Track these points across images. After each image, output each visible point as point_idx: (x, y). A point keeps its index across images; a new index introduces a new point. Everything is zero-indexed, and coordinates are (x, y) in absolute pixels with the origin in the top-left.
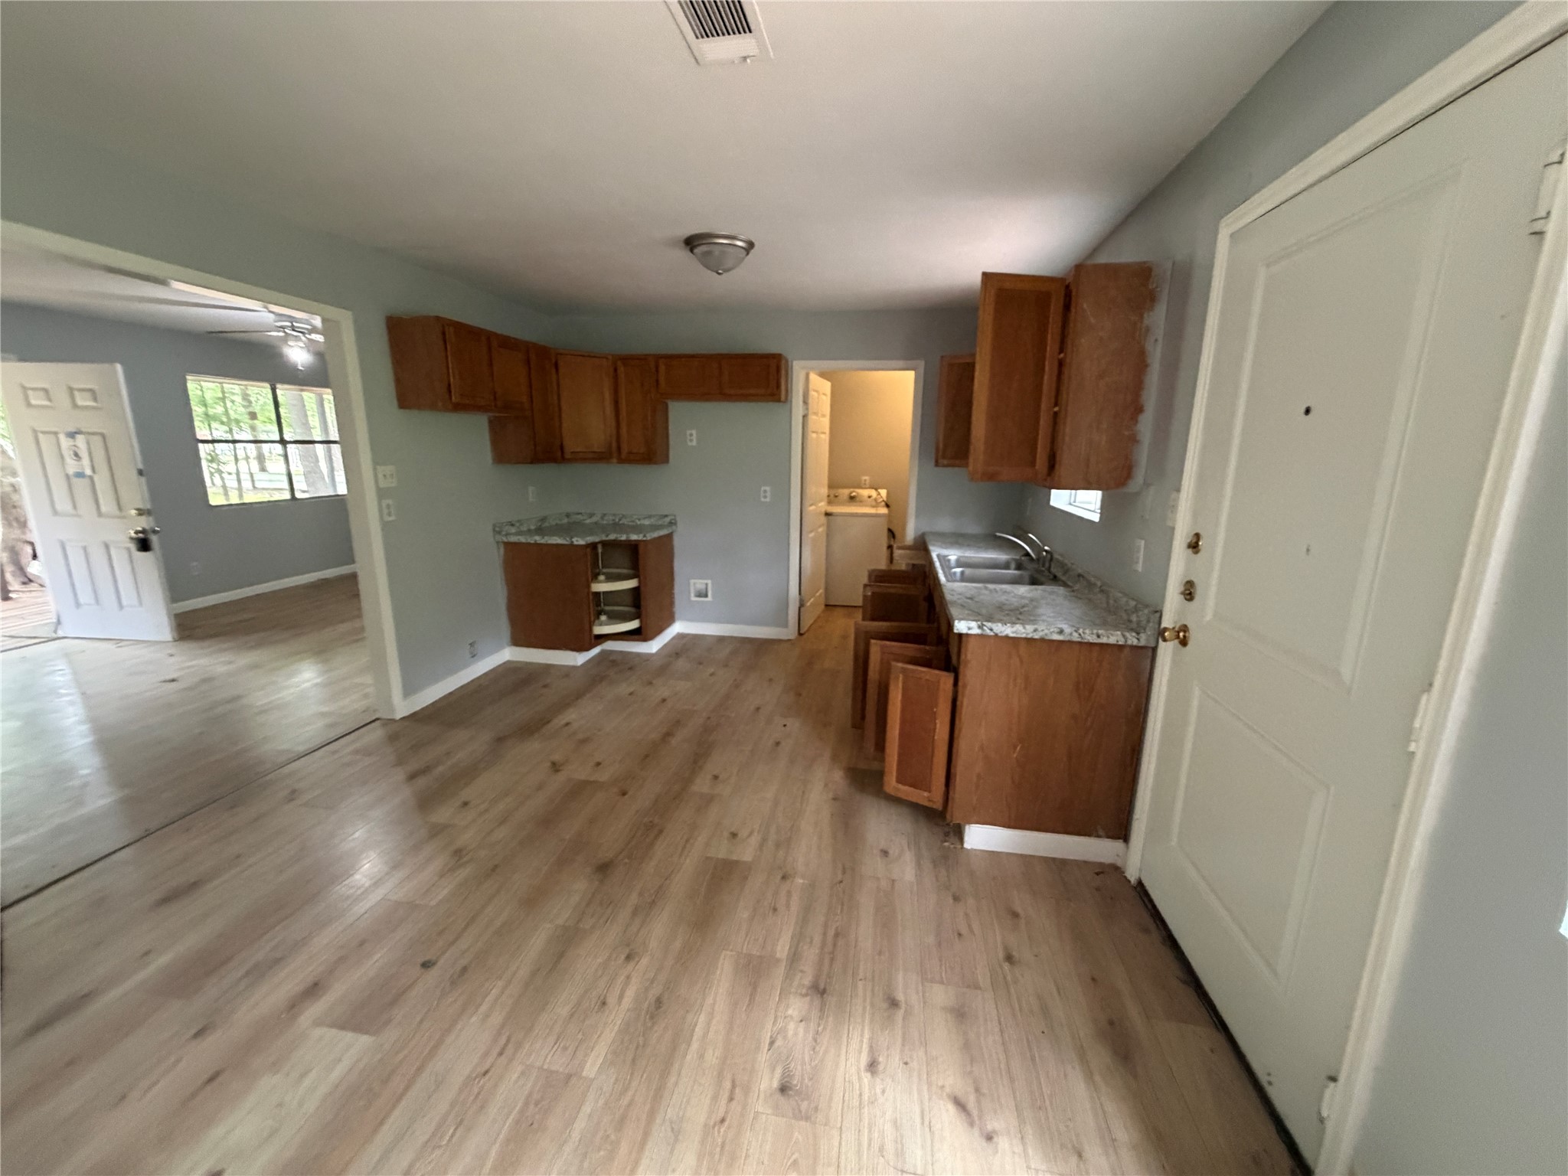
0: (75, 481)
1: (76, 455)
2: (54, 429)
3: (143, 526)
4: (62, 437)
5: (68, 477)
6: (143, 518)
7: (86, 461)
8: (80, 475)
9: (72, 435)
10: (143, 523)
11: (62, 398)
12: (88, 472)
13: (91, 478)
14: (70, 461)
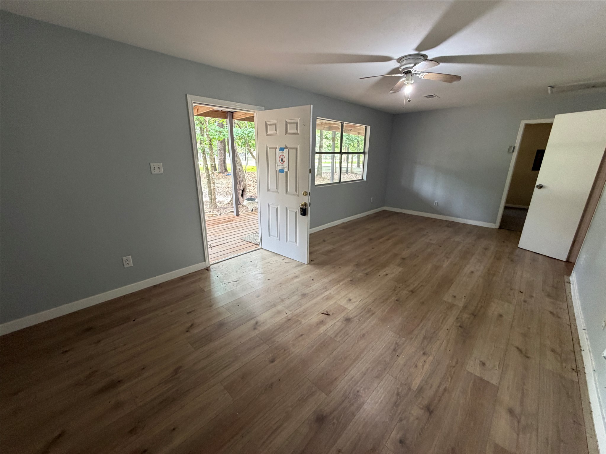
0: (279, 174)
1: (282, 160)
2: (275, 146)
3: (305, 201)
4: (278, 150)
5: (276, 171)
6: (307, 197)
7: (286, 164)
8: (282, 171)
9: (282, 149)
10: (307, 200)
11: (281, 129)
12: (286, 170)
13: (287, 172)
14: (279, 163)
